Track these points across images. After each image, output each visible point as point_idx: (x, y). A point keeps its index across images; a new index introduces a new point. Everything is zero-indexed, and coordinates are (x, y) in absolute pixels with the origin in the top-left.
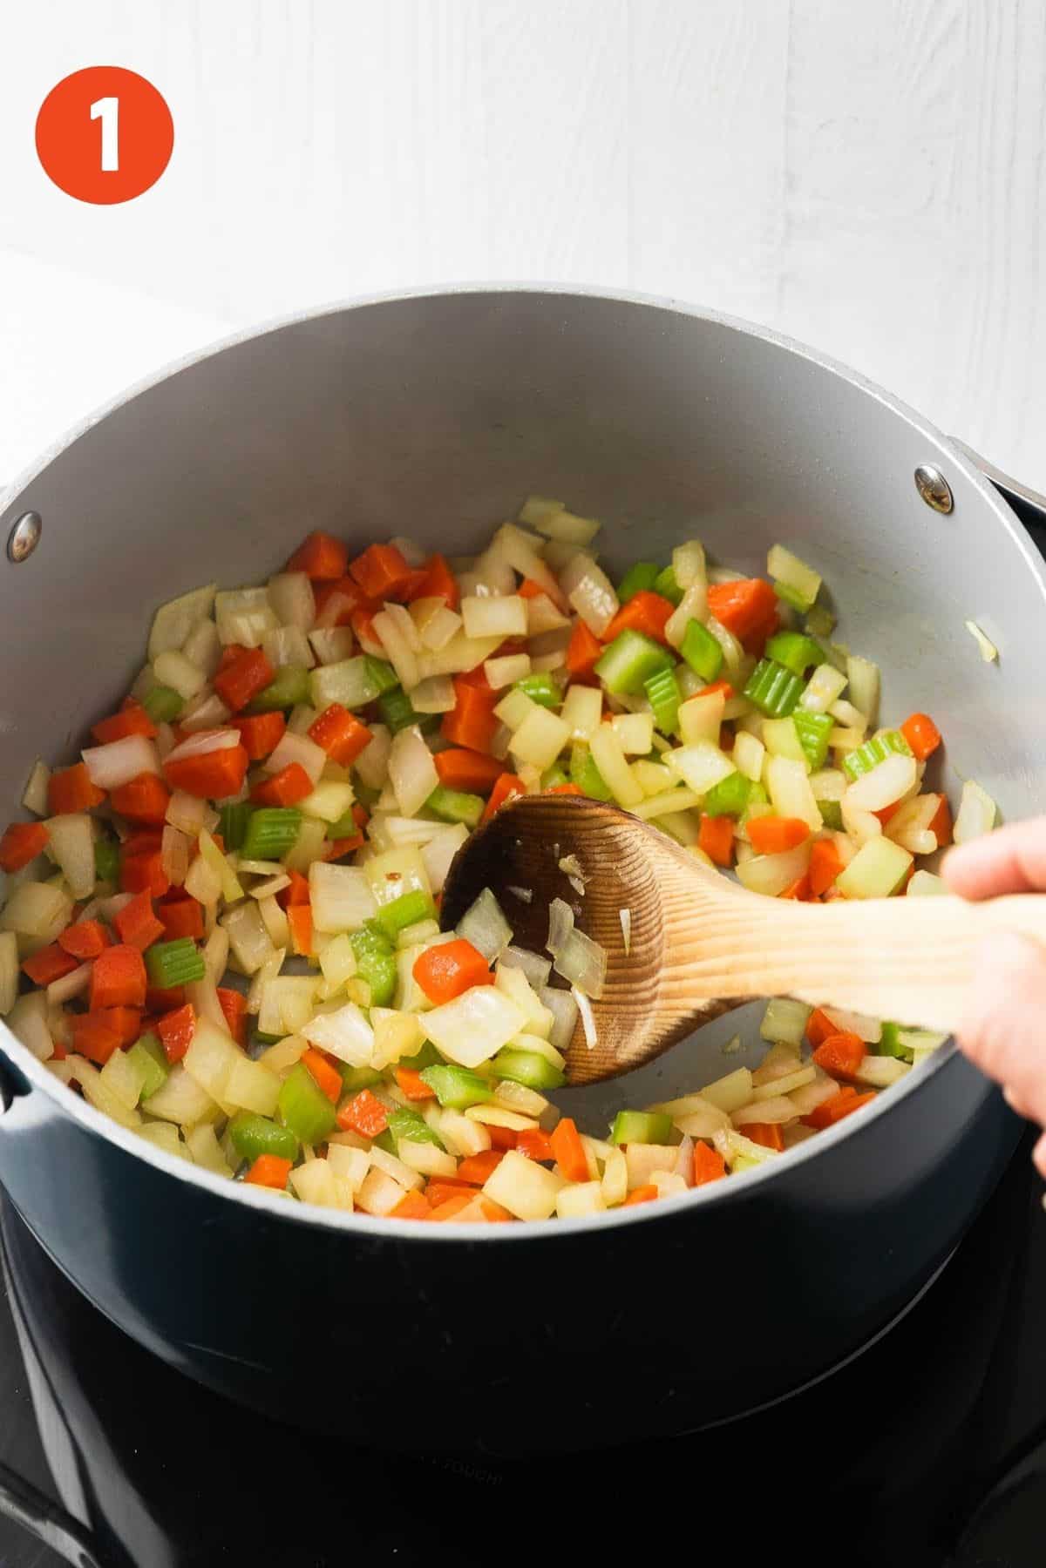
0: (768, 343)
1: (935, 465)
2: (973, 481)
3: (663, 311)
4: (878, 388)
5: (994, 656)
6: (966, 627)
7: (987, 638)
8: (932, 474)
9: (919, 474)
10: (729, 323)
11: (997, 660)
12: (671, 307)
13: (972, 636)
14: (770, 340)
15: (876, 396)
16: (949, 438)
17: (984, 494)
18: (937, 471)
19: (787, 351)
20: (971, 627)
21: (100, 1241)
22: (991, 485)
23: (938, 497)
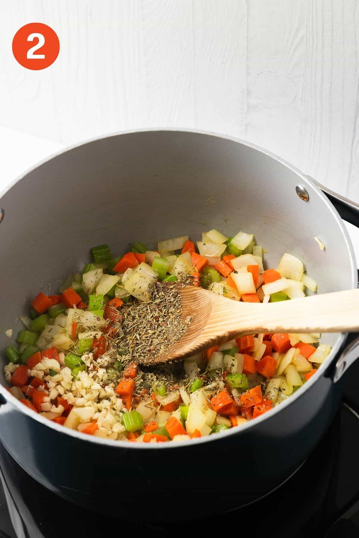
0: (246, 146)
1: (302, 185)
2: (316, 190)
3: (210, 136)
4: (283, 160)
5: (323, 248)
6: (314, 239)
7: (321, 242)
8: (302, 188)
9: (297, 188)
10: (233, 140)
11: (325, 249)
12: (213, 135)
13: (316, 241)
14: (247, 145)
15: (282, 163)
16: (307, 176)
17: (319, 194)
18: (303, 187)
19: (252, 148)
20: (316, 239)
21: (30, 451)
22: (322, 191)
23: (303, 195)
